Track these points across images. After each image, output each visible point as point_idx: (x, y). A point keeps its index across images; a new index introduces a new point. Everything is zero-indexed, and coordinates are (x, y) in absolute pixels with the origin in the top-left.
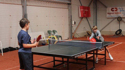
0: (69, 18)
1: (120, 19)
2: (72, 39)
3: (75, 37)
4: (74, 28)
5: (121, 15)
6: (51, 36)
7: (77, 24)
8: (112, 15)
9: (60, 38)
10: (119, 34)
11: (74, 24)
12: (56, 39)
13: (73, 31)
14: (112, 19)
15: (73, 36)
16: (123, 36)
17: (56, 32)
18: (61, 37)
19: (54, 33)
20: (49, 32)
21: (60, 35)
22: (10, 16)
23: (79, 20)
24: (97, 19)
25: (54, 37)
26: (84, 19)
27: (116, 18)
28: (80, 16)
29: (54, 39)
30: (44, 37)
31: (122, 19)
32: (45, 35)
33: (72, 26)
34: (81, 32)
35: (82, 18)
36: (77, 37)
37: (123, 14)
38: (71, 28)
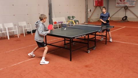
0: (85, 6)
1: (126, 8)
2: (88, 23)
3: (90, 22)
4: (90, 14)
5: (128, 5)
6: (70, 21)
7: (92, 11)
8: (120, 4)
9: (77, 23)
10: (125, 20)
11: (89, 11)
12: (74, 24)
13: (89, 17)
14: (120, 8)
15: (88, 21)
16: (128, 21)
17: (75, 17)
18: (78, 21)
19: (73, 18)
20: (69, 18)
21: (77, 20)
22: (39, 5)
23: (94, 8)
24: (109, 8)
25: (72, 22)
26: (98, 8)
27: (123, 7)
28: (95, 5)
29: (73, 24)
30: (65, 21)
31: (128, 8)
32: (66, 19)
33: (87, 13)
34: (95, 18)
35: (96, 7)
36: (92, 21)
37: (129, 4)
38: (87, 15)
